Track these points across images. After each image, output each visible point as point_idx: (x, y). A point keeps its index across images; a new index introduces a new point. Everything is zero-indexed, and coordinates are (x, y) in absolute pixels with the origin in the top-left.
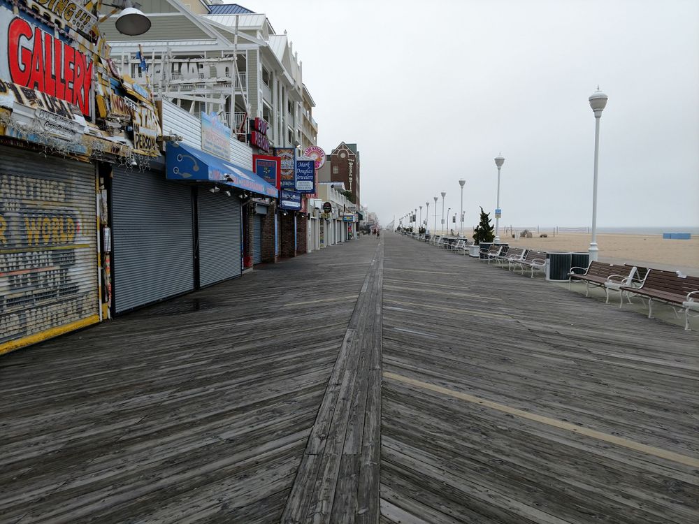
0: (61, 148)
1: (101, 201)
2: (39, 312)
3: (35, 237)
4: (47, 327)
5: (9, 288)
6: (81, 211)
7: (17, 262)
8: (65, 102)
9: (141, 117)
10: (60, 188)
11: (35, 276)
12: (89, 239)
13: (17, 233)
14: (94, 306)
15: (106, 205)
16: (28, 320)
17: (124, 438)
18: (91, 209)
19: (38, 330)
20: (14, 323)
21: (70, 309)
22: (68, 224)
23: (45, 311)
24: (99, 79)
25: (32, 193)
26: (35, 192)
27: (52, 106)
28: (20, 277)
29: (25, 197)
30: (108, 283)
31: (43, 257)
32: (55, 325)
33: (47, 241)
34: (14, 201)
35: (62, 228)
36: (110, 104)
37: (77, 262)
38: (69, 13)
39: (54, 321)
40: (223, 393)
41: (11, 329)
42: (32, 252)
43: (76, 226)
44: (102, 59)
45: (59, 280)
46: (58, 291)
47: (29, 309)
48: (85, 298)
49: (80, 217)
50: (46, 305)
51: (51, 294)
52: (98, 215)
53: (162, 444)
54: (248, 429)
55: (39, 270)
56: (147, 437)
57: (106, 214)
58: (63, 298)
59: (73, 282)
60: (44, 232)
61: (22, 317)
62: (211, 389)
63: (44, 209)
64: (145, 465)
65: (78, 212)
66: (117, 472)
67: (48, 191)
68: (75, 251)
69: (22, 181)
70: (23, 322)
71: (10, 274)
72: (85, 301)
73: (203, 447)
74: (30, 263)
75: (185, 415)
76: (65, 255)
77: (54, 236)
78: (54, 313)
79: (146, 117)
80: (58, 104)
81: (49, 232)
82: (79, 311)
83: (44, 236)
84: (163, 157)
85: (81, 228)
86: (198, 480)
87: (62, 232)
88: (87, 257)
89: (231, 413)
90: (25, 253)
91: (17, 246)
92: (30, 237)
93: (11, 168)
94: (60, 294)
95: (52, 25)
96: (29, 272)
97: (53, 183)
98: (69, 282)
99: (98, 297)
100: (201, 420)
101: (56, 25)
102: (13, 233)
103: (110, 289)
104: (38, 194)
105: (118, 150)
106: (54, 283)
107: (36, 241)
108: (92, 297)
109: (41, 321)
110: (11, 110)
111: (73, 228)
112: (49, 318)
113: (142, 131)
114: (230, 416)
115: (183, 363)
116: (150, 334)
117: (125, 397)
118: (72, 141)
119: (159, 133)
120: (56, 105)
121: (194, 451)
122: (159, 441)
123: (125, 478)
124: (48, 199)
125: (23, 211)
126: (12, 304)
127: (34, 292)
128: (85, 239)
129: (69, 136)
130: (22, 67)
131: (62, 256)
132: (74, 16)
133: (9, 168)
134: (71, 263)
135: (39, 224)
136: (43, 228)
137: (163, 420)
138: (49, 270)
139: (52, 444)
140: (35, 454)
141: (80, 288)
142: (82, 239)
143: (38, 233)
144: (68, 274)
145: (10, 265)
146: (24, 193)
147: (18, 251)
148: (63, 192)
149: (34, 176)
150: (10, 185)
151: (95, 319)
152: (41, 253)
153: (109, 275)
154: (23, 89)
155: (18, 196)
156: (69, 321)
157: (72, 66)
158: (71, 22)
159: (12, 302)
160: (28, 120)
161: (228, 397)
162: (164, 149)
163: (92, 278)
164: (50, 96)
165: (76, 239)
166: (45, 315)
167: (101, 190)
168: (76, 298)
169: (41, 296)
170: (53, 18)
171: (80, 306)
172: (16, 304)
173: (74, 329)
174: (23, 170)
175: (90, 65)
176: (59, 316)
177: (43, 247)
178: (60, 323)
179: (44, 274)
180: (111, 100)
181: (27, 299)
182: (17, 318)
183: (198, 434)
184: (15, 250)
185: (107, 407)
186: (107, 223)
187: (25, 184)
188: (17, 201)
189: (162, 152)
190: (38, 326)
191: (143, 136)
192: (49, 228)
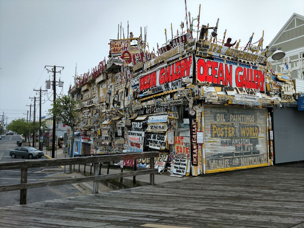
0: (250, 105)
1: (269, 121)
2: (245, 159)
3: (244, 134)
4: (248, 164)
5: (235, 150)
6: (261, 125)
7: (238, 142)
8: (253, 89)
9: (285, 88)
10: (253, 117)
11: (244, 147)
12: (264, 135)
13: (238, 132)
14: (266, 160)
15: (271, 122)
16: (242, 161)
17: (254, 198)
18: (264, 124)
19: (245, 165)
20: (237, 161)
21: (256, 159)
22: (256, 129)
23: (247, 159)
24: (267, 78)
25: (243, 120)
26: (244, 119)
27: (248, 91)
28: (239, 147)
29: (240, 121)
30: (272, 151)
31: (247, 141)
32: (251, 164)
33: (248, 135)
34: (237, 123)
35: (253, 131)
36: (271, 85)
37: (259, 143)
38: (256, 59)
39: (250, 163)
40: (296, 196)
41: (236, 163)
42: (243, 139)
43: (259, 130)
44: (268, 70)
45: (252, 149)
46: (252, 153)
47: (242, 157)
48: (262, 156)
49: (260, 127)
50: (248, 157)
51: (249, 153)
52: (268, 126)
53: (264, 203)
54: (296, 207)
55: (245, 145)
56: (261, 200)
57: (271, 126)
58: (254, 155)
59: (257, 150)
60: (247, 132)
61: (240, 160)
62: (293, 193)
63: (247, 125)
64: (255, 206)
65: (259, 125)
66: (247, 205)
67: (248, 118)
68: (258, 139)
69: (240, 116)
70: (240, 161)
71: (236, 145)
72: (262, 157)
73: (276, 207)
74: (242, 142)
75: (277, 198)
76: (254, 140)
77: (250, 134)
78: (250, 160)
79: (287, 87)
80: (251, 90)
81: (249, 132)
82: (260, 161)
83: (247, 134)
84: (297, 101)
85: (261, 131)
86: (267, 213)
87: (253, 132)
88: (263, 141)
89: (294, 202)
90: (240, 139)
91: (238, 137)
92: (243, 134)
93: (236, 112)
94: (253, 154)
95: (250, 65)
96: (242, 145)
97: (250, 116)
98: (256, 150)
99: (268, 156)
100: (281, 200)
101: (251, 64)
102: (237, 132)
103: (273, 154)
104: (245, 120)
105: (273, 102)
106: (251, 150)
107: (244, 135)
108: (265, 156)
109: (246, 162)
110: (234, 96)
111: (257, 131)
112: (249, 161)
113: (285, 93)
114: (293, 202)
115: (289, 184)
116: (284, 173)
117: (261, 189)
118: (254, 102)
119: (294, 92)
120: (250, 91)
121: (272, 207)
122: (264, 202)
123: (248, 207)
124: (248, 121)
125: (240, 125)
126: (236, 155)
127: (244, 152)
128: (262, 135)
129: (253, 100)
130: (240, 81)
131: (253, 140)
132: (257, 59)
133: (235, 112)
134: (257, 143)
135: (245, 130)
136: (247, 131)
137: (268, 197)
138: (249, 145)
139: (235, 194)
140: (229, 195)
141: (260, 152)
142: (261, 135)
143: (245, 132)
144: (256, 147)
145: (236, 142)
146: (240, 120)
147: (238, 138)
148: (254, 119)
149: (243, 114)
150: (236, 117)
151: (266, 165)
152: (246, 139)
153: (272, 149)
154: (239, 88)
155: (238, 121)
156: (256, 163)
157: (257, 76)
158: (257, 61)
159: (236, 154)
160: (239, 98)
161: (297, 197)
162: (297, 98)
163: (265, 149)
164: (248, 88)
165: (259, 135)
166: (247, 160)
167: (269, 117)
168: (259, 156)
169: (246, 154)
170: (250, 62)
171: (260, 159)
172: (238, 155)
173: (258, 167)
174: (240, 113)
175: (264, 74)
176: (252, 161)
177: (247, 137)
178: (253, 164)
179: (247, 146)
180: (272, 84)
181: (241, 154)
182: (238, 160)
183: (277, 203)
184: (237, 138)
185: (254, 190)
186: (271, 129)
187: (240, 117)
188: (238, 122)
189: (296, 100)
190: (245, 163)
191: (286, 95)
192: (249, 131)
